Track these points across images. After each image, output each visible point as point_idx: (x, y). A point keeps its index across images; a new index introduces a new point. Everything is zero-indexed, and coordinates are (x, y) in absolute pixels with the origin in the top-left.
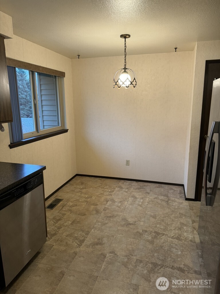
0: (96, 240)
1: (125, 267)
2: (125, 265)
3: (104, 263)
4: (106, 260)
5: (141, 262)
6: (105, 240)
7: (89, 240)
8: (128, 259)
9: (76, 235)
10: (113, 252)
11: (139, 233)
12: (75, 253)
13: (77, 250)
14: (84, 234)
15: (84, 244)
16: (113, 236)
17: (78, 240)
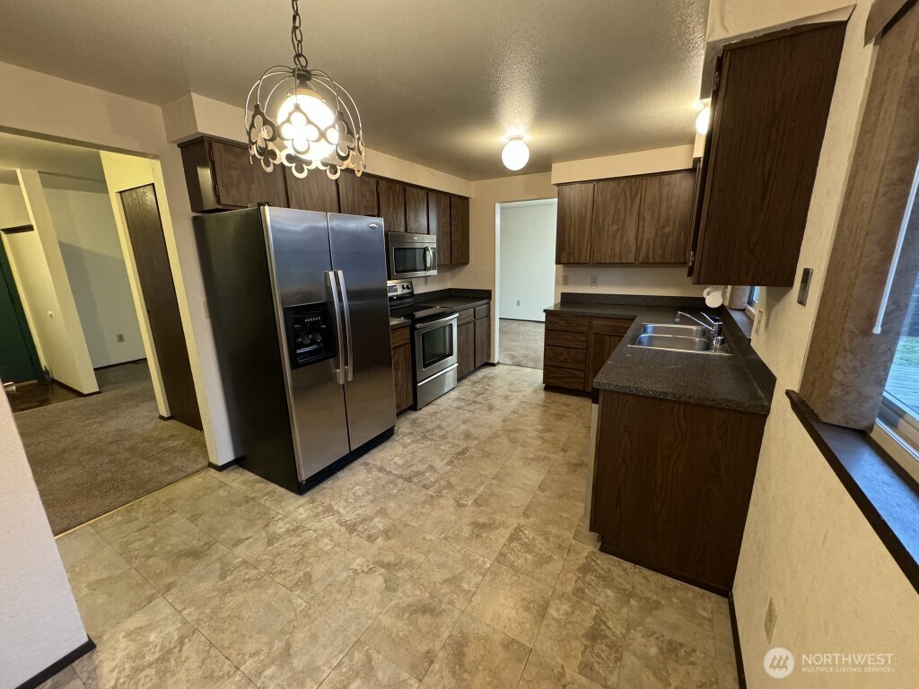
0: (484, 535)
1: (450, 483)
2: (450, 486)
3: (479, 492)
4: (475, 497)
5: (424, 486)
6: (466, 532)
7: (500, 538)
8: (440, 492)
9: (529, 556)
10: (459, 505)
11: (387, 535)
12: (526, 514)
13: (523, 521)
14: (509, 555)
15: (511, 530)
16: (446, 538)
17: (522, 542)
